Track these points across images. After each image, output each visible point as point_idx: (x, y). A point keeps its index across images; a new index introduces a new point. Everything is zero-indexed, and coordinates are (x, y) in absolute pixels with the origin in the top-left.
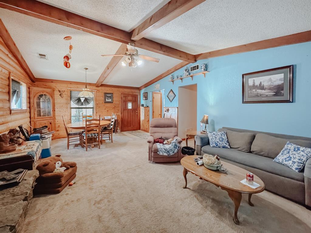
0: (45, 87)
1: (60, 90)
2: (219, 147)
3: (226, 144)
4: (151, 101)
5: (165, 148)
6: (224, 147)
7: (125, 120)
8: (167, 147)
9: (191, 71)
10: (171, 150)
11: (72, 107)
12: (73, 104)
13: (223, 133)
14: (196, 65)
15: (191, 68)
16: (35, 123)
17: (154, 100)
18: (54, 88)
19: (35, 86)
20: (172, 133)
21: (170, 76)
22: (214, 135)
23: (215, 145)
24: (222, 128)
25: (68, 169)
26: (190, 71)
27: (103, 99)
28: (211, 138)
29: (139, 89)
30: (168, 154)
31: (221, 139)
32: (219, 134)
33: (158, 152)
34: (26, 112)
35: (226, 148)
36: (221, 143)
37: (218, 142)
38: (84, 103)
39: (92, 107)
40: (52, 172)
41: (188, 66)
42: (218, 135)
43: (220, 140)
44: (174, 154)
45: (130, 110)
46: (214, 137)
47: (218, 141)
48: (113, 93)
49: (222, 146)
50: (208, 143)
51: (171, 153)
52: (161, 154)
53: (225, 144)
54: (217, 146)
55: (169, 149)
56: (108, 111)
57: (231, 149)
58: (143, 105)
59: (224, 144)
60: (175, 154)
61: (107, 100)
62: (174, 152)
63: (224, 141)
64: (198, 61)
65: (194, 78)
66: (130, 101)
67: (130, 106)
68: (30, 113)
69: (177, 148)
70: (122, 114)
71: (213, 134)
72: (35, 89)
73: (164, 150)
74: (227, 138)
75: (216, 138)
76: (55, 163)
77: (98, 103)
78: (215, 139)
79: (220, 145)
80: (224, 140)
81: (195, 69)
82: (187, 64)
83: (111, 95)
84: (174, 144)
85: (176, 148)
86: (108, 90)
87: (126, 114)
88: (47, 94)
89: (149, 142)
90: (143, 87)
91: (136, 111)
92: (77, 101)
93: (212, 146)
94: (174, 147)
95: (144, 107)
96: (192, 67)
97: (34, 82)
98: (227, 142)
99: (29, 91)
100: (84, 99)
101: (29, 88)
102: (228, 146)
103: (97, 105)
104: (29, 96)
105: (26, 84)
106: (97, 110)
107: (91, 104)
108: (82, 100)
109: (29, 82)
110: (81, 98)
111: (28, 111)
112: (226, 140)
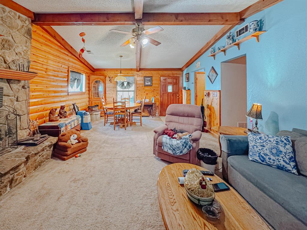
0: (100, 75)
1: (110, 76)
2: (269, 165)
3: (288, 164)
4: (193, 83)
5: (171, 144)
6: (280, 168)
7: (164, 104)
8: (174, 142)
9: (237, 36)
10: (178, 148)
11: (118, 90)
12: (119, 88)
13: (283, 139)
14: (244, 26)
15: (237, 32)
16: (92, 102)
17: (197, 81)
18: (106, 75)
19: (93, 75)
20: (193, 125)
21: (210, 49)
22: (260, 141)
23: (257, 158)
24: (291, 130)
25: (79, 142)
26: (235, 38)
27: (143, 82)
28: (253, 144)
29: (181, 70)
30: (174, 152)
31: (274, 151)
32: (272, 140)
33: (162, 147)
34: (85, 94)
35: (286, 171)
36: (272, 157)
37: (266, 155)
38: (126, 87)
39: (134, 90)
40: (66, 142)
41: (232, 31)
42: (270, 141)
43: (271, 152)
44: (181, 154)
45: (170, 93)
46: (258, 144)
47: (268, 152)
48: (152, 77)
49: (275, 164)
50: (246, 152)
51: (178, 153)
52: (166, 150)
53: (282, 163)
54: (263, 161)
55: (176, 147)
56: (147, 94)
57: (301, 177)
58: (185, 88)
60: (184, 155)
61: (146, 84)
62: (181, 152)
64: (246, 20)
65: (241, 46)
66: (170, 83)
67: (170, 89)
68: (89, 94)
69: (187, 147)
70: (162, 98)
71: (258, 137)
72: (93, 77)
73: (169, 146)
74: (294, 151)
75: (263, 146)
76: (71, 135)
77: (138, 86)
78: (260, 148)
79: (271, 161)
80: (284, 154)
81: (244, 33)
82: (230, 29)
83: (150, 78)
84: (184, 141)
85: (185, 147)
86: (147, 73)
87: (166, 98)
88: (100, 80)
89: (155, 132)
90: (184, 67)
91: (177, 95)
92: (122, 84)
93: (251, 159)
94: (183, 145)
95: (186, 90)
96: (238, 30)
97: (94, 72)
98: (290, 159)
99: (88, 79)
100: (127, 83)
101: (89, 77)
102: (292, 169)
103: (137, 88)
104: (88, 82)
105: (85, 74)
106: (137, 93)
107: (133, 88)
108: (125, 84)
109: (89, 72)
110: (124, 83)
111: (86, 93)
112: (289, 154)
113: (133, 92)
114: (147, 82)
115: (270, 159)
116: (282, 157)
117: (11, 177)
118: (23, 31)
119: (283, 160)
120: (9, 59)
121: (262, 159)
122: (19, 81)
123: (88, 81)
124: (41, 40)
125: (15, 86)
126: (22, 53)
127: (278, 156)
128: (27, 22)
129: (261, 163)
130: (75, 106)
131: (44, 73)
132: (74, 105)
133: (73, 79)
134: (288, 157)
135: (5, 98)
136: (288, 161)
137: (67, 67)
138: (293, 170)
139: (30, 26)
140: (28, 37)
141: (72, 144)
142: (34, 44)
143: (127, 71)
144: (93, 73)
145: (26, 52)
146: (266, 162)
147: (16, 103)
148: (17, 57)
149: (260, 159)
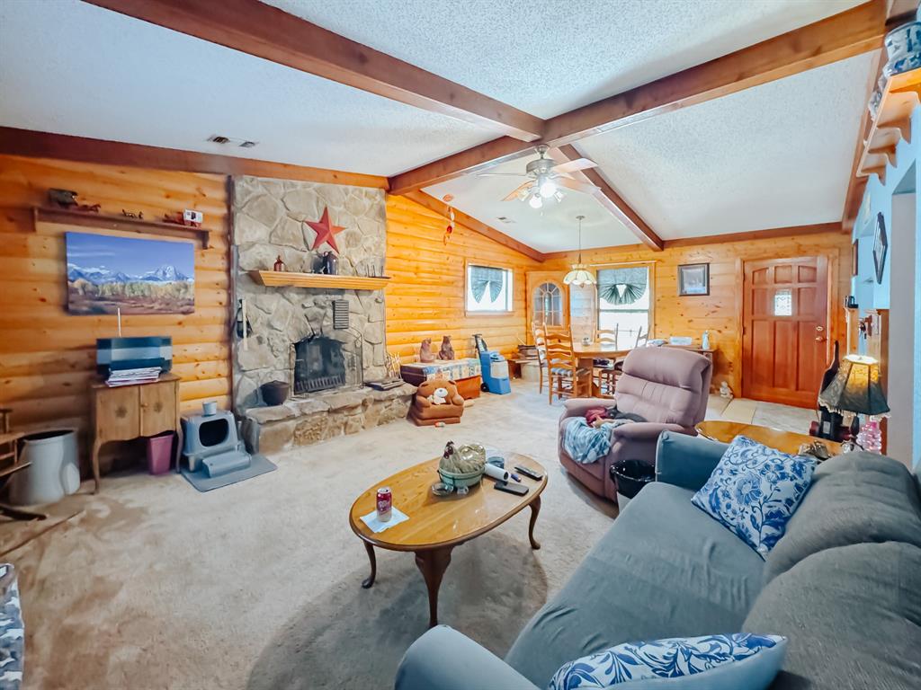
0: (557, 267)
2: (722, 523)
3: (757, 527)
6: (740, 534)
7: (757, 359)
11: (601, 307)
12: (604, 302)
16: (531, 337)
18: (569, 269)
19: (539, 269)
20: (669, 407)
22: (738, 458)
25: (447, 403)
27: (676, 281)
29: (839, 229)
31: (747, 489)
34: (510, 316)
35: (748, 544)
36: (735, 504)
37: (726, 495)
39: (647, 308)
40: (426, 397)
43: (740, 490)
46: (729, 466)
47: (732, 490)
48: (708, 264)
49: (733, 522)
53: (747, 523)
54: (714, 510)
56: (690, 321)
59: (748, 517)
61: (687, 288)
63: (754, 503)
67: (784, 307)
68: (526, 317)
72: (537, 275)
75: (733, 473)
76: (437, 389)
77: (659, 296)
78: (726, 476)
79: (729, 512)
80: (762, 500)
83: (701, 270)
87: (764, 334)
88: (553, 282)
91: (812, 328)
97: (542, 262)
98: (769, 516)
99: (523, 279)
100: (625, 287)
101: (525, 275)
102: (761, 542)
103: (655, 301)
104: (524, 288)
105: (513, 268)
106: (657, 317)
107: (644, 301)
108: (621, 289)
109: (525, 262)
110: (617, 286)
111: (516, 314)
112: (772, 504)
113: (646, 314)
114: (690, 284)
115: (728, 506)
116: (753, 507)
117: (345, 419)
118: (373, 213)
119: (752, 516)
120: (356, 261)
121: (714, 503)
122: (370, 291)
123: (524, 285)
124: (405, 219)
125: (365, 299)
126: (373, 248)
127: (747, 502)
128: (378, 197)
129: (709, 514)
130: (480, 341)
131: (412, 275)
132: (476, 337)
133: (479, 283)
134: (766, 510)
135: (351, 316)
136: (759, 521)
137: (461, 259)
138: (762, 545)
139: (384, 202)
140: (381, 221)
141: (433, 403)
142: (393, 228)
143: (625, 254)
144: (537, 264)
145: (378, 246)
146: (720, 514)
147: (367, 324)
148: (366, 256)
149: (710, 502)
